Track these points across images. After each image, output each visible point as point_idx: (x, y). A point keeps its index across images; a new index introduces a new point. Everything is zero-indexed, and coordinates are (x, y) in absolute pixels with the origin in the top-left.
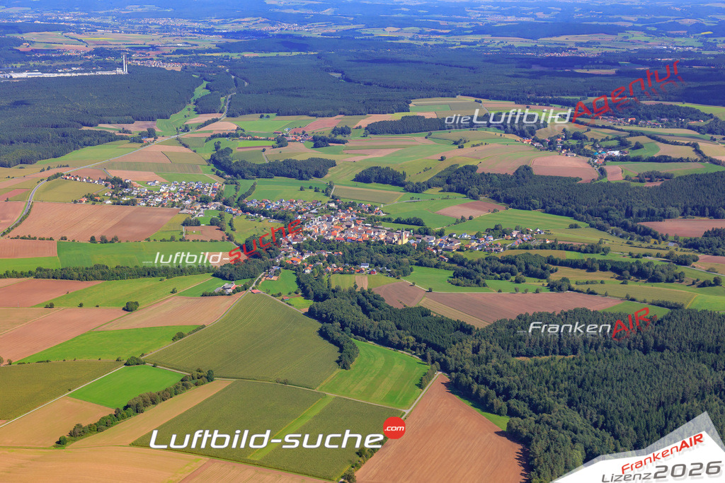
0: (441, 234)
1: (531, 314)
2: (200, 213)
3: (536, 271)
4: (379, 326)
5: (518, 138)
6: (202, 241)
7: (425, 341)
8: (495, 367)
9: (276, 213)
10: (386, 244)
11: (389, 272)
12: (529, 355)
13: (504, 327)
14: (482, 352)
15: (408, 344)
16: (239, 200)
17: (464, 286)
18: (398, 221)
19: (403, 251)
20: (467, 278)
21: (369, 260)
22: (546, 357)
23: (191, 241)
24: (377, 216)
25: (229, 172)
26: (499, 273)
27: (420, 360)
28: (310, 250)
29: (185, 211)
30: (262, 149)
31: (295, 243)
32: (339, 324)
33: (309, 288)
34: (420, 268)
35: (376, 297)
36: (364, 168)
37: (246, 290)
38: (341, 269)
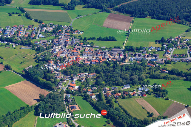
18: (100, 39)
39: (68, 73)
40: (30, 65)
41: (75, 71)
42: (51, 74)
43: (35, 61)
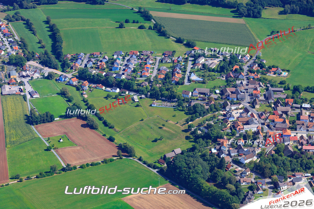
29: (7, 89)
39: (267, 171)
40: (176, 147)
41: (282, 168)
42: (226, 171)
43: (187, 138)
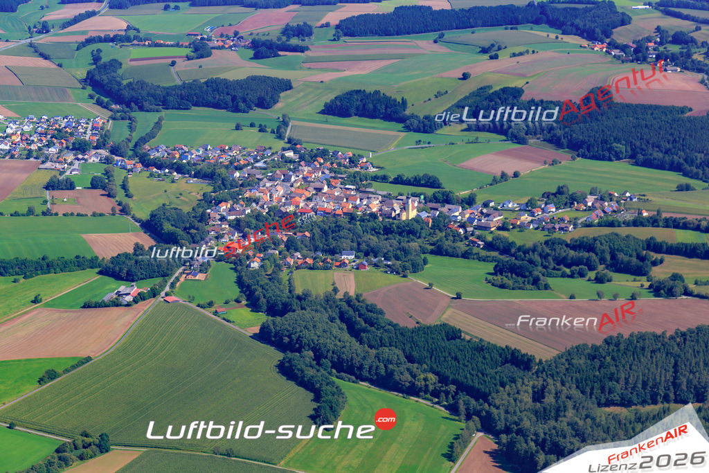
0: (469, 202)
1: (626, 336)
2: (73, 168)
3: (629, 262)
4: (377, 356)
5: (585, 43)
6: (78, 215)
7: (454, 382)
8: (572, 425)
9: (199, 167)
10: (381, 219)
11: (388, 266)
12: (625, 403)
13: (583, 357)
14: (549, 399)
15: (426, 386)
16: (136, 146)
17: (513, 289)
18: (399, 181)
19: (409, 230)
20: (517, 275)
21: (355, 245)
22: (653, 407)
23: (61, 215)
24: (363, 171)
25: (119, 99)
26: (568, 266)
27: (446, 413)
28: (257, 229)
29: (48, 165)
30: (170, 61)
31: (232, 217)
32: (311, 353)
33: (259, 292)
34: (439, 258)
35: (371, 309)
36: (338, 93)
37: (154, 296)
38: (309, 261)
39: (242, 224)
42: (206, 224)
